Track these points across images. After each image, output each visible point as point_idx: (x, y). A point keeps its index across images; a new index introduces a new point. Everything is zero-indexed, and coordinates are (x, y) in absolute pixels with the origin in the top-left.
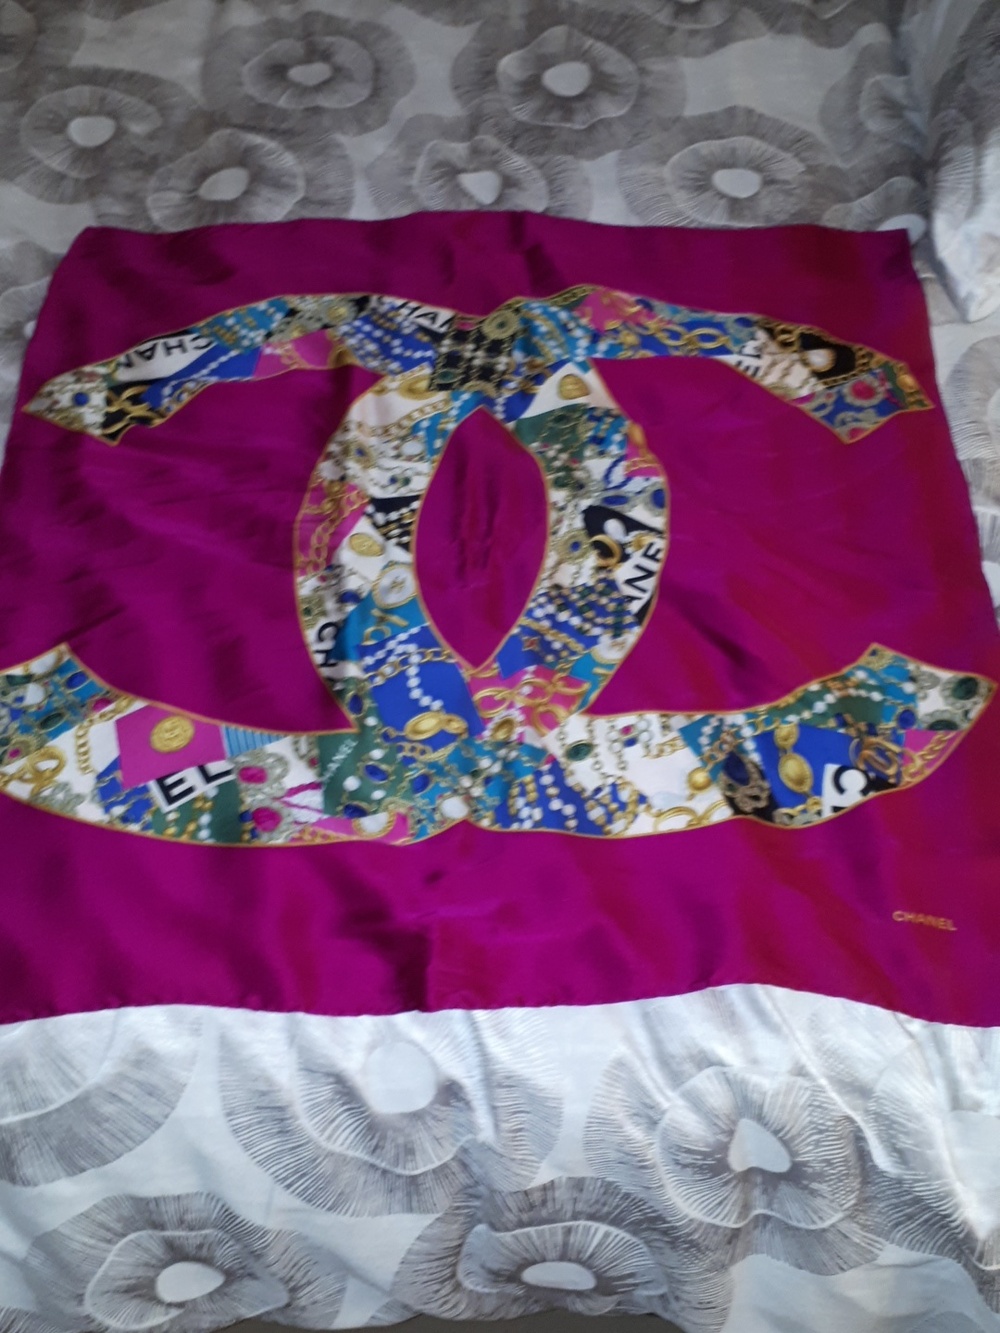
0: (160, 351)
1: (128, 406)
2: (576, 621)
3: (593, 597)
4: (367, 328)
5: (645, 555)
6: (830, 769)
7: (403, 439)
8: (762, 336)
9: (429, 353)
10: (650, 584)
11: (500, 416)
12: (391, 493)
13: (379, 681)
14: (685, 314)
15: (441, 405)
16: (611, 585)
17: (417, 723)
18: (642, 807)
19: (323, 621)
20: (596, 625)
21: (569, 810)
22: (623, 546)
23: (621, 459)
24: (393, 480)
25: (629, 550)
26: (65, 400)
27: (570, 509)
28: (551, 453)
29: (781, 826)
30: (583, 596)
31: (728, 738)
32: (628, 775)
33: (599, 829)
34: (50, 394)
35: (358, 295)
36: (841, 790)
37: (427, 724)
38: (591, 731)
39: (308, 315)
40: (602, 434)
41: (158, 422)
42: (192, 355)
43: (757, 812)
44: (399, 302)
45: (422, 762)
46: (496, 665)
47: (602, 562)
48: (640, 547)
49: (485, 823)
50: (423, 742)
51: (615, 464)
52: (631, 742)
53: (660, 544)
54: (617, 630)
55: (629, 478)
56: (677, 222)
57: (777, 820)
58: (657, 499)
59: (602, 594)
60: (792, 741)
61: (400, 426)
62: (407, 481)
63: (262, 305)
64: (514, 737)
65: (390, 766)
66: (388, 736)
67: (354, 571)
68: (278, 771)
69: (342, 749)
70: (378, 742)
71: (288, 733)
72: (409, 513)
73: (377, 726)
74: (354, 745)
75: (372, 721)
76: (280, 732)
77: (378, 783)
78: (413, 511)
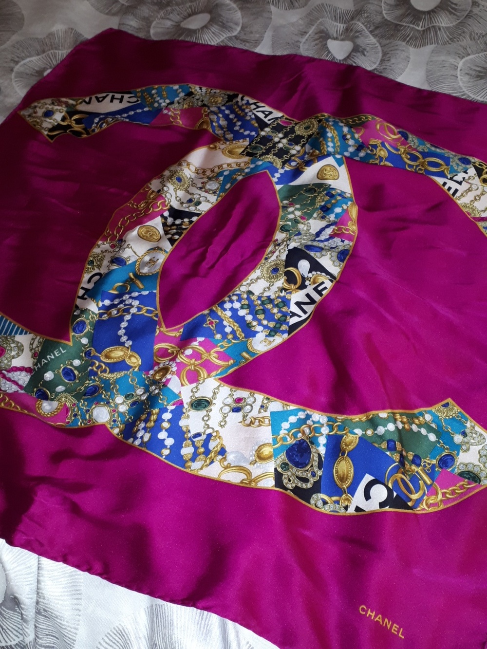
0: (109, 98)
1: (74, 124)
2: (249, 318)
3: (270, 306)
4: (227, 112)
5: (315, 289)
6: (368, 478)
7: (210, 179)
8: (472, 171)
9: (253, 133)
10: (310, 309)
11: (275, 180)
12: (185, 208)
13: (105, 317)
14: (427, 147)
15: (242, 165)
16: (286, 302)
17: (111, 351)
18: (220, 457)
19: (97, 271)
20: (260, 324)
21: (170, 442)
22: (304, 279)
23: (334, 223)
24: (190, 201)
25: (307, 283)
26: (40, 112)
27: (282, 246)
28: (291, 209)
29: (314, 507)
30: (263, 303)
31: (307, 431)
32: (223, 432)
33: (183, 463)
34: (35, 107)
35: (231, 93)
36: (367, 497)
37: (117, 354)
38: (215, 393)
39: (197, 97)
40: (329, 206)
41: (85, 136)
42: (125, 105)
43: (296, 490)
44: (252, 101)
45: (100, 378)
46: (182, 330)
47: (286, 286)
48: (314, 283)
49: (116, 431)
50: (107, 364)
51: (327, 226)
52: (236, 410)
53: (329, 285)
54: (273, 332)
55: (332, 237)
56: (452, 93)
57: (312, 502)
58: (342, 255)
59: (277, 306)
60: (351, 447)
61: (212, 171)
62: (199, 203)
63: (176, 87)
64: (164, 380)
65: (79, 373)
66: (90, 353)
67: (130, 246)
68: (13, 353)
69: (55, 352)
70: (82, 356)
71: (31, 331)
72: (188, 223)
73: (86, 345)
74: (63, 352)
75: (85, 341)
76: (27, 330)
77: (67, 381)
78: (191, 222)
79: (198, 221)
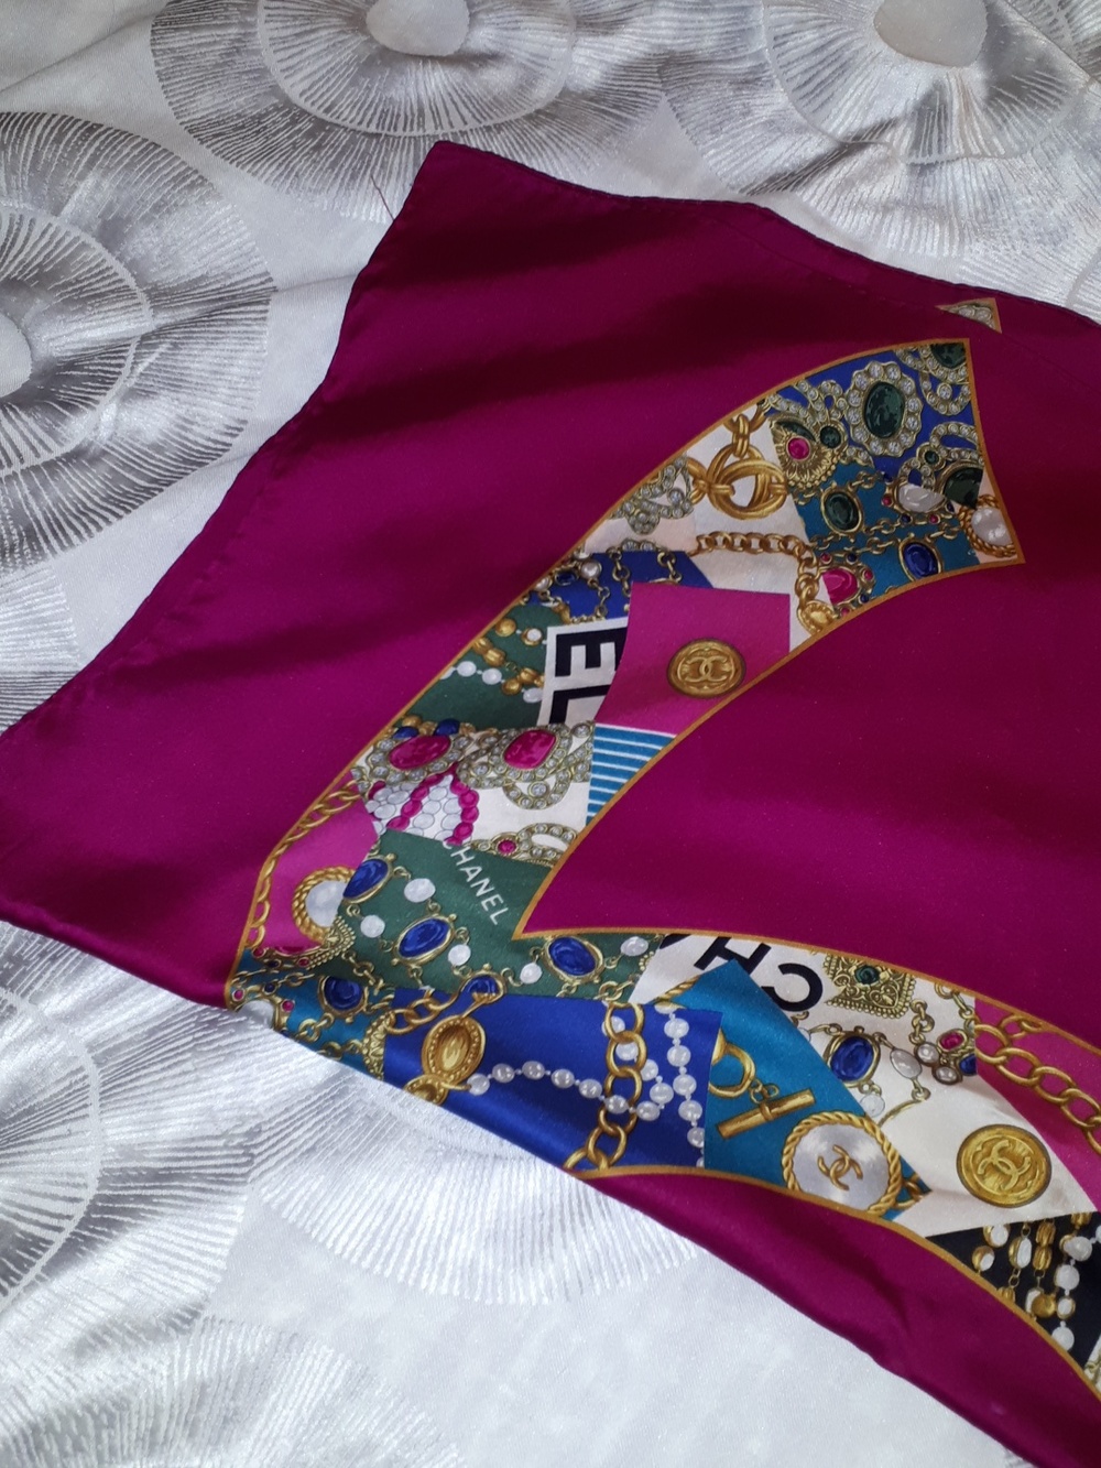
13: (613, 1025)
19: (830, 989)
37: (453, 1052)
45: (383, 1011)
65: (423, 965)
66: (482, 989)
67: (920, 1096)
68: (523, 787)
69: (498, 896)
70: (481, 968)
71: (593, 824)
72: (1050, 1311)
73: (516, 978)
74: (493, 917)
75: (530, 973)
76: (603, 812)
77: (403, 935)
78: (1051, 1322)
79: (1049, 1351)
